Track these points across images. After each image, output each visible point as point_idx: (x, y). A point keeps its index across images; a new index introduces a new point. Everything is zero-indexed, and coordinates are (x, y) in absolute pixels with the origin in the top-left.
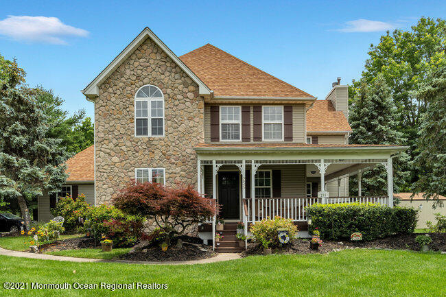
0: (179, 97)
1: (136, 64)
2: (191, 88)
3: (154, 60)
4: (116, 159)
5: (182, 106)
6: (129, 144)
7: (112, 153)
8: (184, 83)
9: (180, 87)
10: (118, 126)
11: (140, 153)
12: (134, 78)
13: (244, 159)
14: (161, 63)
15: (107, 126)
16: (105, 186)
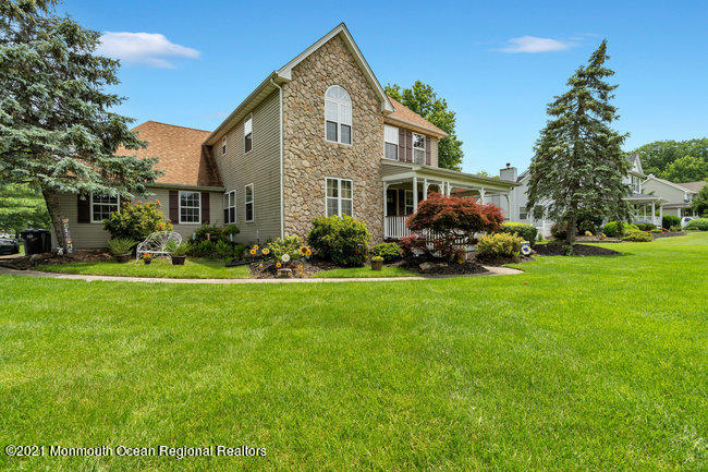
0: (365, 107)
1: (327, 59)
2: (375, 101)
3: (343, 60)
4: (306, 163)
5: (367, 118)
6: (319, 148)
7: (302, 155)
8: (368, 94)
9: (366, 97)
10: (308, 125)
11: (331, 160)
12: (325, 74)
13: (443, 180)
14: (349, 66)
15: (296, 122)
16: (295, 195)
